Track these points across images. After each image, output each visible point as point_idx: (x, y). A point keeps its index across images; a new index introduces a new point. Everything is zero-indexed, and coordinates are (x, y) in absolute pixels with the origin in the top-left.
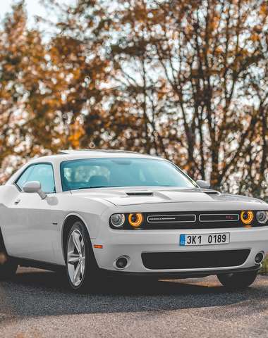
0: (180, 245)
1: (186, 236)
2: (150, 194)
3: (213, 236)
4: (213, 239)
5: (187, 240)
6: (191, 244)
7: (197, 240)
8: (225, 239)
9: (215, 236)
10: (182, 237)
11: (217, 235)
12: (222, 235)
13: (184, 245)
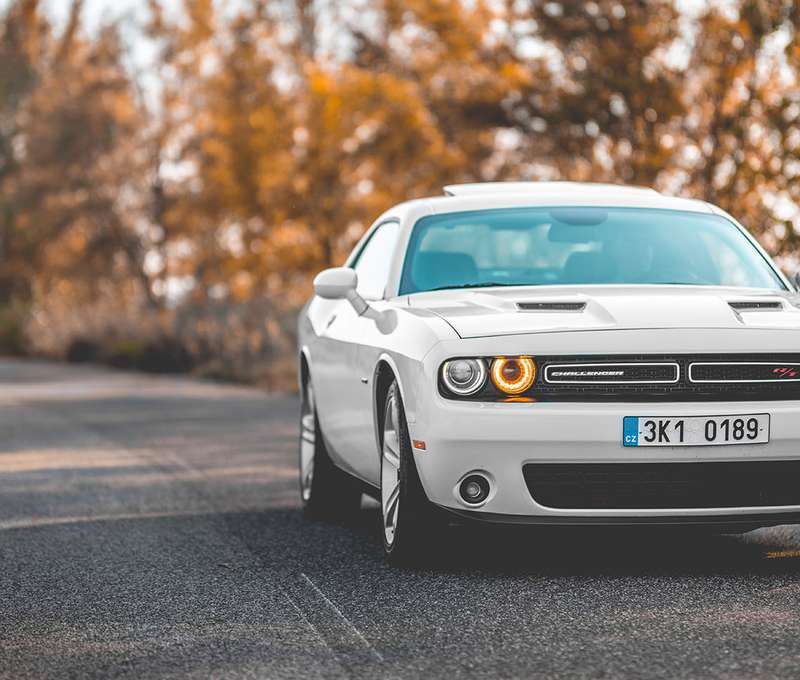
0: (625, 445)
1: (641, 422)
2: (578, 306)
3: (719, 421)
4: (721, 432)
5: (644, 431)
6: (656, 442)
7: (672, 433)
8: (755, 430)
9: (726, 422)
10: (630, 424)
11: (732, 421)
12: (746, 420)
13: (635, 446)
